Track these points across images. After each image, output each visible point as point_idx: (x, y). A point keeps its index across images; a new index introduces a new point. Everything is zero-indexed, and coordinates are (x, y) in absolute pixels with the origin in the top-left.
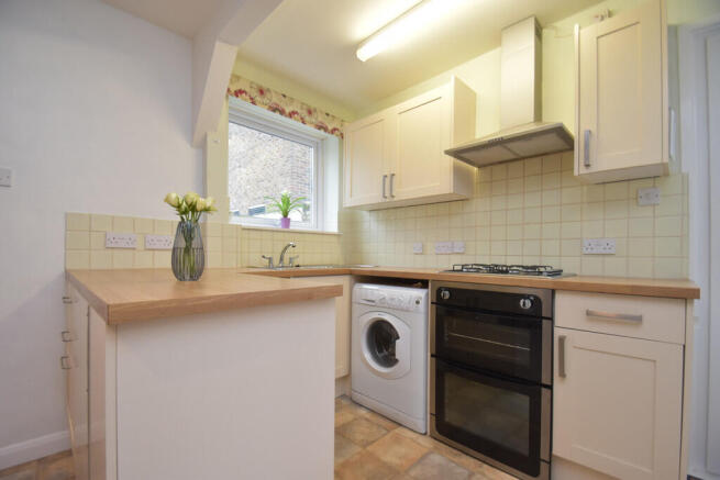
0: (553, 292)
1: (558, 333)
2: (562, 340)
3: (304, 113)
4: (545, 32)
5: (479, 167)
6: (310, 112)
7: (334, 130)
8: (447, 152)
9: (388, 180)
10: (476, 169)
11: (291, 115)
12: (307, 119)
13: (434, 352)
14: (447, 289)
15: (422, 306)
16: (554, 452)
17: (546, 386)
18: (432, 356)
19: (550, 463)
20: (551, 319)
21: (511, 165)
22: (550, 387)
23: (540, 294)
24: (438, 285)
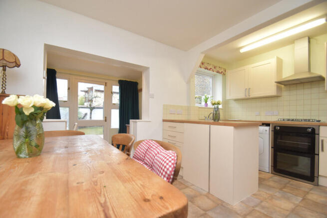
0: (319, 126)
1: (321, 139)
2: (322, 141)
3: (213, 68)
4: (311, 40)
5: (285, 85)
6: (215, 68)
7: (222, 72)
8: (275, 82)
9: (247, 90)
10: (283, 86)
11: (210, 70)
12: (214, 70)
13: (273, 146)
14: (278, 126)
15: (268, 132)
16: (319, 174)
17: (317, 154)
18: (272, 148)
19: (318, 177)
20: (318, 134)
21: (298, 85)
22: (318, 155)
23: (314, 127)
24: (274, 125)
